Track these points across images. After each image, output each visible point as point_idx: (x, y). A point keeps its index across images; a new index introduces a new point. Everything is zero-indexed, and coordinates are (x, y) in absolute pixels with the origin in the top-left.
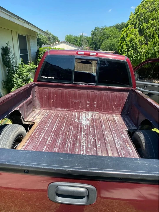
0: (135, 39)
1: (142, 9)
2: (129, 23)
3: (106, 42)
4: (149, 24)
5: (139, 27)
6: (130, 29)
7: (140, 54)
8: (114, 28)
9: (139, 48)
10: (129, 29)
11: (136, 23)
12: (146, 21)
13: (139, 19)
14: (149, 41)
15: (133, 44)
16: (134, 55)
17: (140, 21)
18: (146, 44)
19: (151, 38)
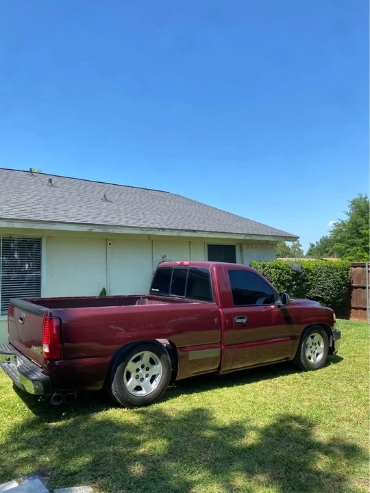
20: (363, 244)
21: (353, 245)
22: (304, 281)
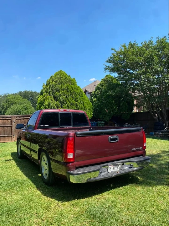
0: (52, 103)
1: (53, 82)
2: (44, 92)
3: (11, 108)
4: (61, 93)
5: (52, 95)
8: (18, 95)
10: (45, 96)
11: (50, 92)
12: (58, 91)
13: (52, 89)
14: (63, 105)
17: (53, 91)
18: (62, 107)
19: (64, 103)
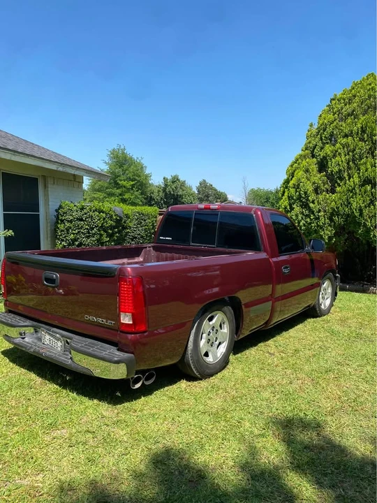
6: (300, 161)
7: (314, 215)
9: (313, 202)
11: (315, 146)
14: (339, 186)
15: (300, 193)
16: (302, 219)
20: (120, 195)
21: (111, 195)
22: (124, 228)
